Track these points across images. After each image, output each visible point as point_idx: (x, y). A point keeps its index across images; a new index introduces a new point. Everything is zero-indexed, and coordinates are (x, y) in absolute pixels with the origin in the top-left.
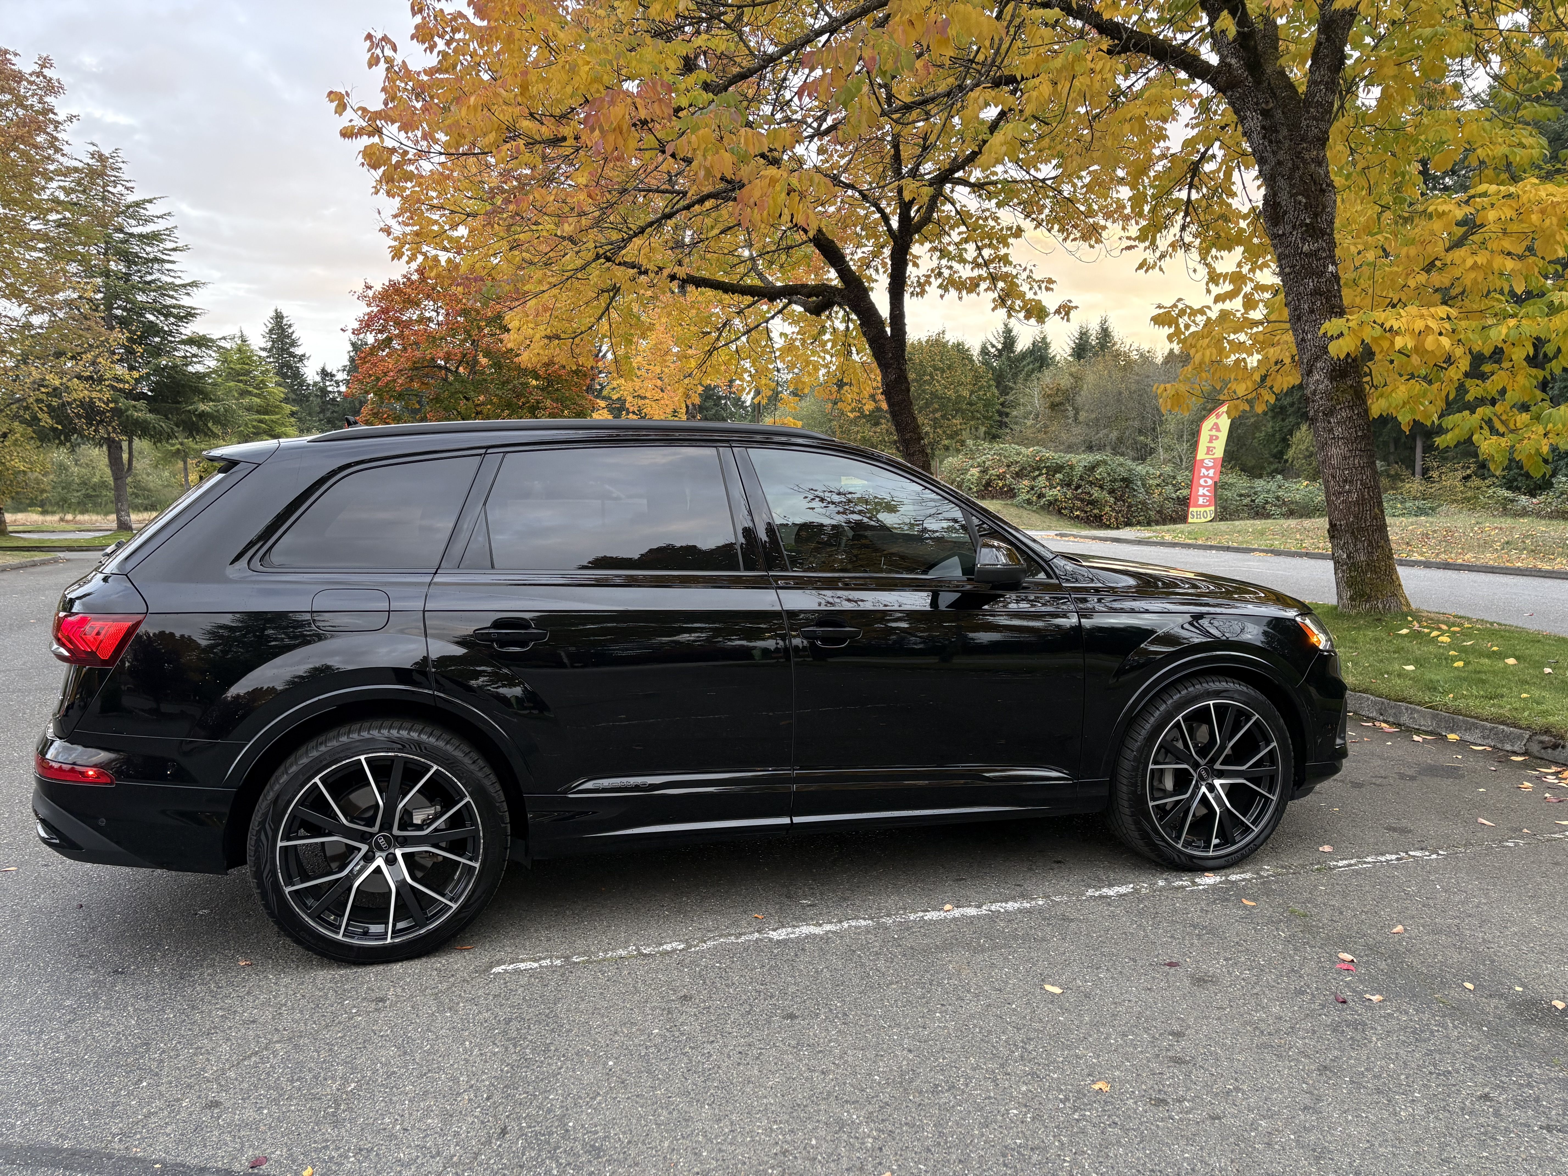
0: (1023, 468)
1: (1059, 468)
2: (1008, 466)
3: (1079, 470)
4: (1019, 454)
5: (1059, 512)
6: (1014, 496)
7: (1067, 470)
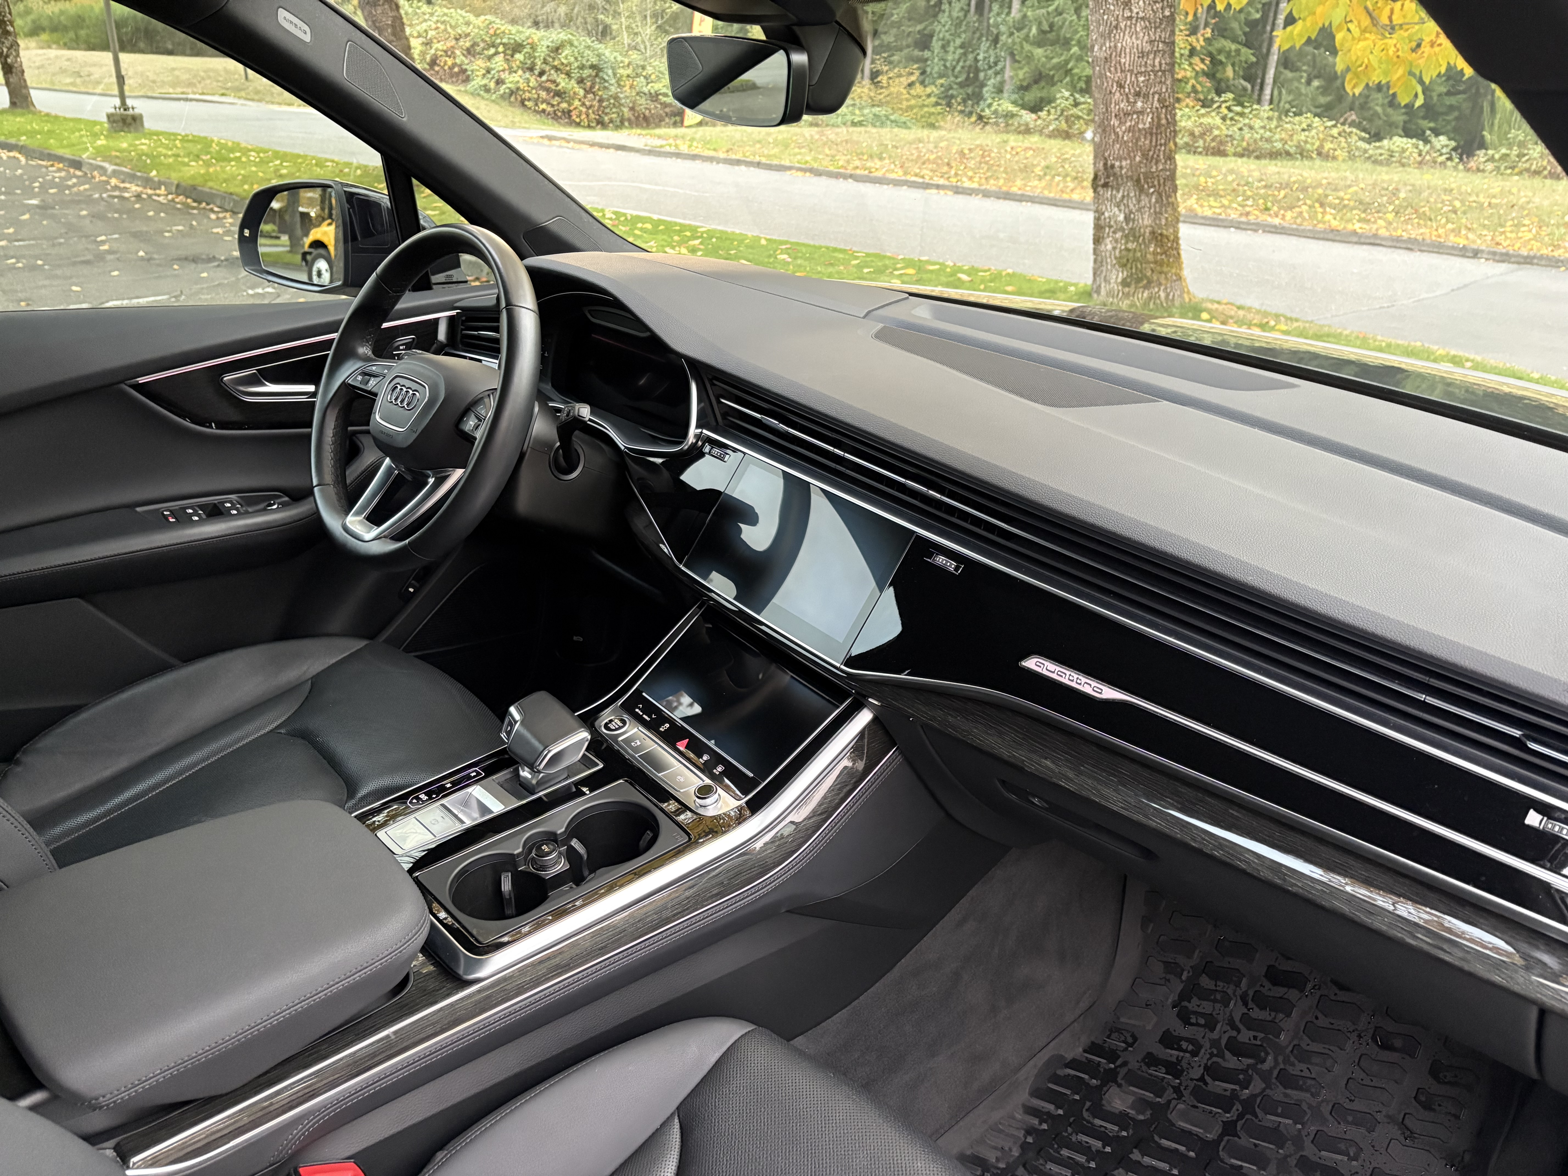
0: (475, 44)
1: (517, 47)
2: (457, 39)
3: (542, 52)
4: (468, 24)
5: (522, 103)
6: (467, 80)
7: (527, 49)
